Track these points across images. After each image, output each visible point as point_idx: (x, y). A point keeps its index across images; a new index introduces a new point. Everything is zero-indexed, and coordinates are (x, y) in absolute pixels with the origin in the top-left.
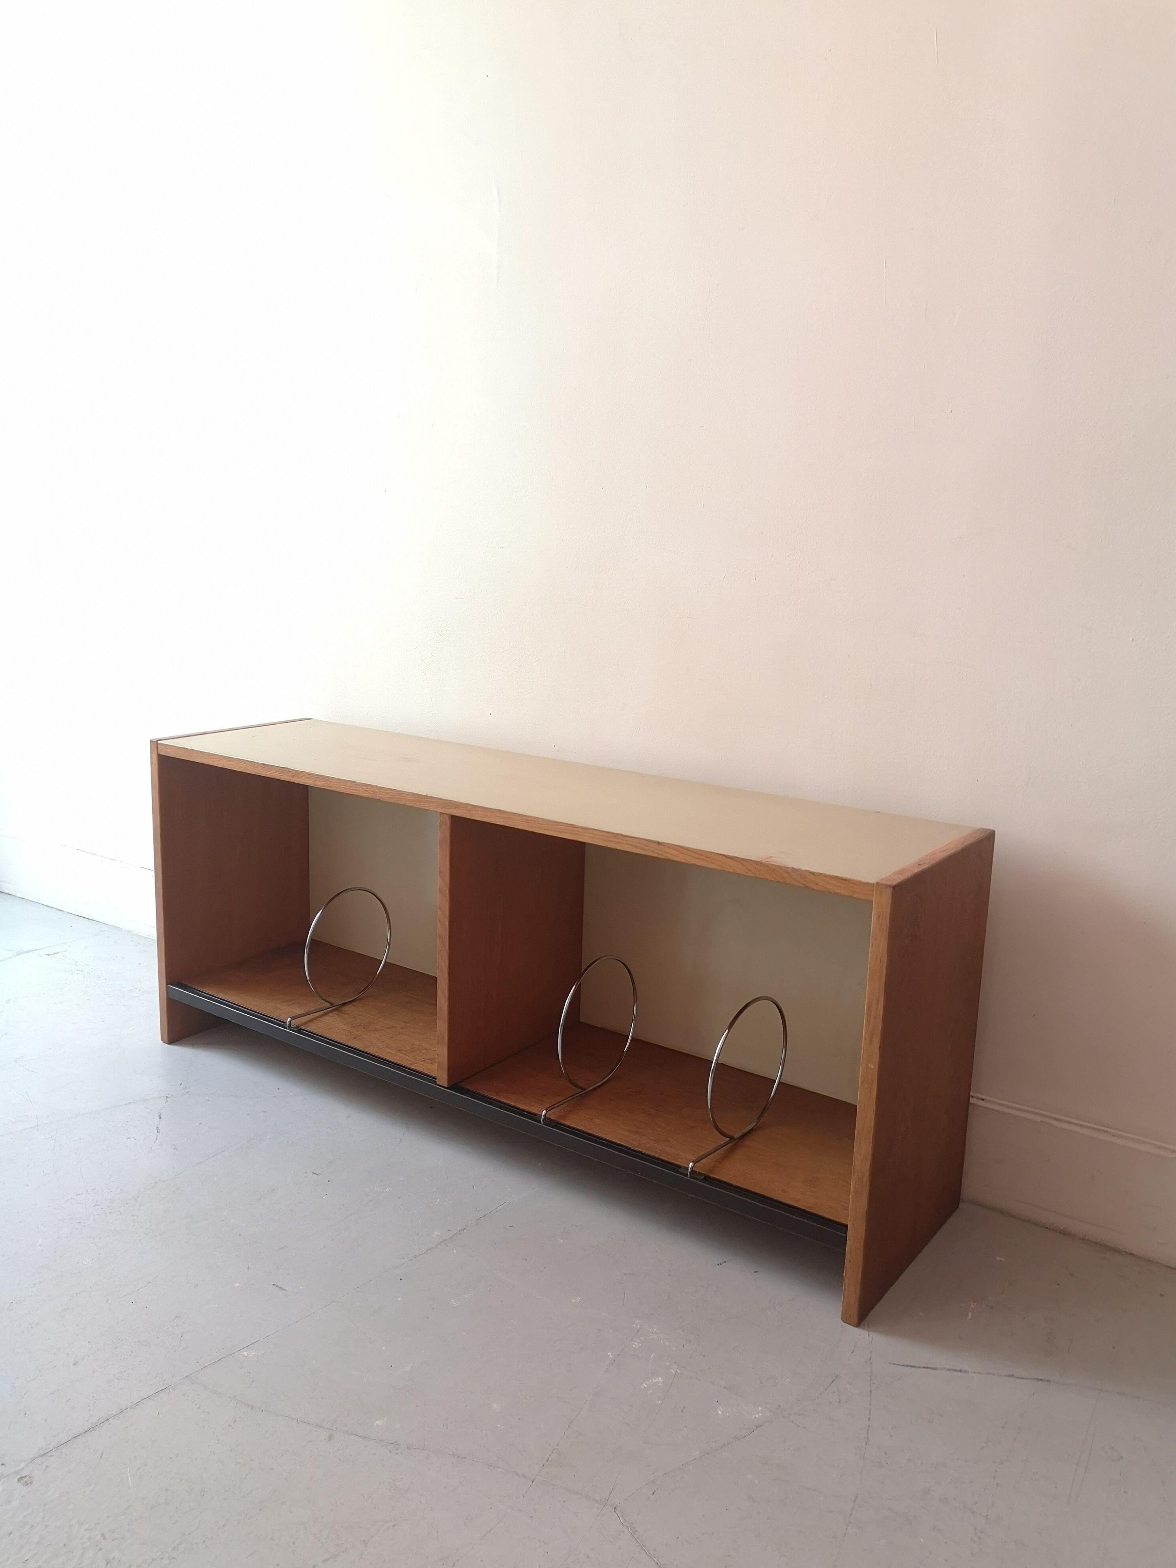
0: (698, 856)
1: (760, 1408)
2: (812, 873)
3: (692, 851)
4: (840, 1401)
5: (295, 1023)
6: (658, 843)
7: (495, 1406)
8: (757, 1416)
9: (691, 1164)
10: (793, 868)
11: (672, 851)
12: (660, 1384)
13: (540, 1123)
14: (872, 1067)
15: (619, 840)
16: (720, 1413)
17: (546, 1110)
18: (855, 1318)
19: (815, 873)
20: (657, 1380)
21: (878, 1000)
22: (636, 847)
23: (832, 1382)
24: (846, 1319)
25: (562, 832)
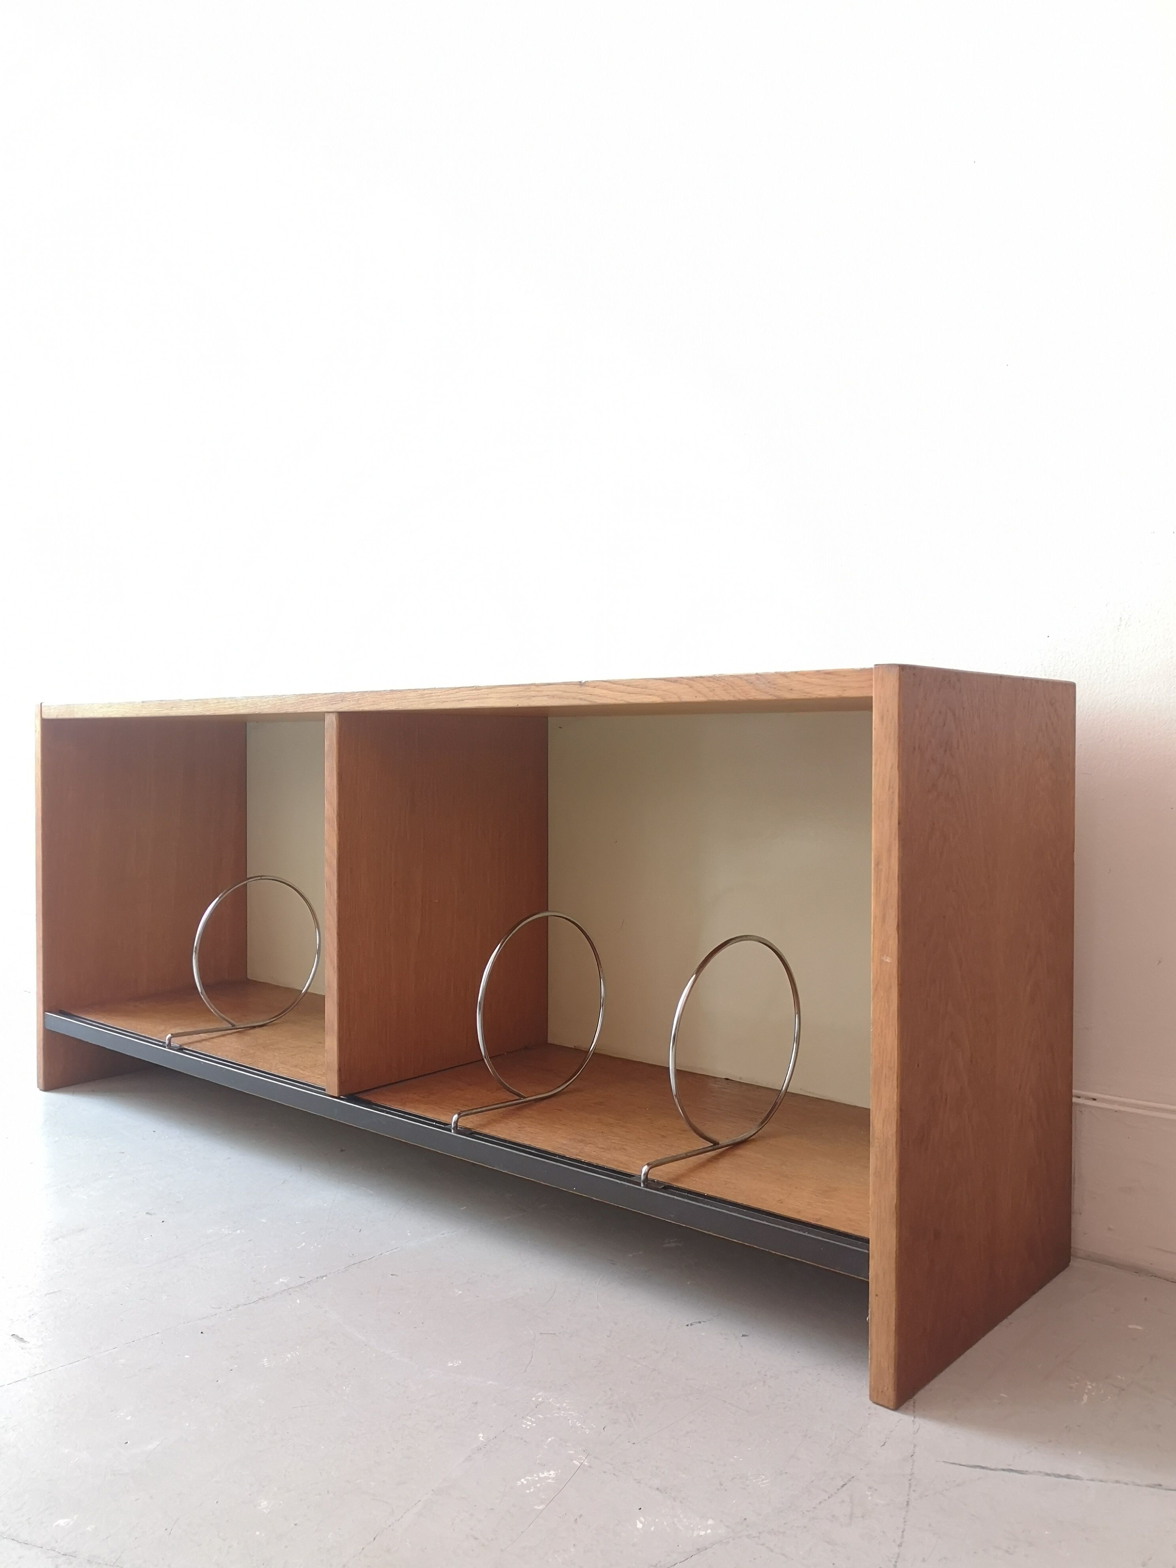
0: (630, 689)
1: (710, 1522)
2: (784, 675)
3: (623, 685)
4: (851, 1516)
5: (176, 1042)
6: (580, 684)
7: (264, 1503)
8: (702, 1533)
9: (645, 1169)
10: (757, 674)
11: (597, 691)
12: (550, 1481)
13: (451, 1132)
14: (888, 960)
15: (533, 693)
16: (639, 1526)
17: (459, 1114)
18: (890, 1392)
19: (789, 673)
20: (546, 1474)
21: (889, 850)
22: (553, 697)
23: (843, 1486)
24: (877, 1398)
25: (463, 700)
